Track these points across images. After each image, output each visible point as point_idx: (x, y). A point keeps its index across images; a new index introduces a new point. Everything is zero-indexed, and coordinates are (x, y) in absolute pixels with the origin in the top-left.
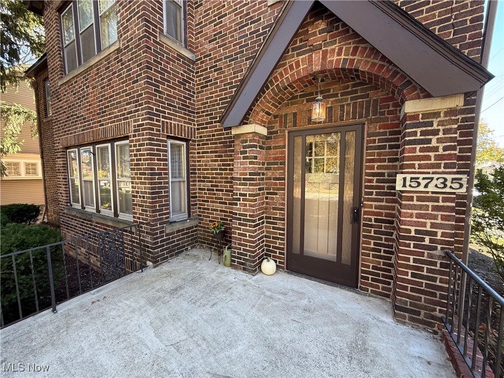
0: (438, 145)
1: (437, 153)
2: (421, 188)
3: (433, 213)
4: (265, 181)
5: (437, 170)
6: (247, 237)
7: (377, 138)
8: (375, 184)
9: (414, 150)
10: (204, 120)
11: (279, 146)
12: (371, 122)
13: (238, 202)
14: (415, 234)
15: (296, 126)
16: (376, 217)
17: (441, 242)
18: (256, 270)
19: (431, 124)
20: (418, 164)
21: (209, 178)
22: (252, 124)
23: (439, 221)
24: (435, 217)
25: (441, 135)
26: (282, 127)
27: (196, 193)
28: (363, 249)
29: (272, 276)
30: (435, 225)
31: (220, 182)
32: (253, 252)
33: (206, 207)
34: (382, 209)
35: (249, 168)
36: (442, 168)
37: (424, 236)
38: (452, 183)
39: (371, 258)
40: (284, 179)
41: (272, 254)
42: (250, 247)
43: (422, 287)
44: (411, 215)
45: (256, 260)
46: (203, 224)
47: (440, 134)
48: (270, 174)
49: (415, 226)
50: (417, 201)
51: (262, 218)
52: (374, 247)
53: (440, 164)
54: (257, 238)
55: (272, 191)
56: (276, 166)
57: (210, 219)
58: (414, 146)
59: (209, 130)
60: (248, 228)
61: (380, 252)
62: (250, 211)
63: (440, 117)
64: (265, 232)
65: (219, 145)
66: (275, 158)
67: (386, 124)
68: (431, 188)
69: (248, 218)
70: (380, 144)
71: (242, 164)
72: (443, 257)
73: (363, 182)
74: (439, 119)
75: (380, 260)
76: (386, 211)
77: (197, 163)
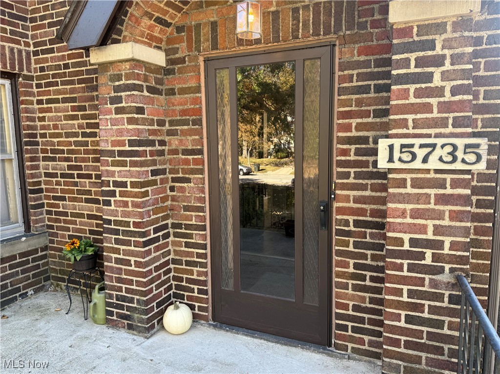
0: (443, 84)
1: (442, 99)
2: (417, 164)
3: (437, 207)
4: (167, 157)
5: (442, 130)
6: (131, 266)
7: (355, 72)
8: (352, 157)
9: (405, 94)
10: (46, 34)
11: (189, 88)
12: (345, 41)
13: (112, 199)
14: (410, 247)
15: (217, 49)
16: (356, 218)
17: (452, 259)
18: (153, 327)
19: (432, 45)
20: (413, 120)
21: (62, 152)
22: (127, 42)
23: (446, 222)
24: (440, 216)
25: (448, 66)
26: (192, 51)
27: (39, 183)
28: (338, 276)
29: (183, 336)
30: (440, 229)
31: (84, 160)
32: (144, 294)
33: (61, 209)
34: (365, 203)
35: (128, 131)
36: (450, 126)
37: (424, 250)
38: (465, 153)
39: (350, 291)
40: (200, 152)
41: (186, 294)
42: (138, 283)
43: (422, 339)
44: (403, 214)
45: (152, 309)
46: (59, 243)
47: (446, 65)
48: (174, 142)
49: (409, 233)
50: (413, 186)
51: (165, 227)
52: (355, 271)
53: (447, 118)
54: (152, 267)
55: (181, 175)
56: (186, 127)
57: (71, 233)
58: (405, 86)
59: (56, 54)
60: (132, 248)
61: (365, 280)
62: (134, 216)
63: (445, 31)
64: (172, 253)
65: (77, 86)
66: (184, 112)
67: (370, 47)
68: (433, 163)
69: (132, 229)
70: (360, 83)
71: (114, 122)
72: (453, 285)
73: (335, 155)
74: (444, 36)
75: (366, 294)
76: (373, 207)
77: (38, 124)
